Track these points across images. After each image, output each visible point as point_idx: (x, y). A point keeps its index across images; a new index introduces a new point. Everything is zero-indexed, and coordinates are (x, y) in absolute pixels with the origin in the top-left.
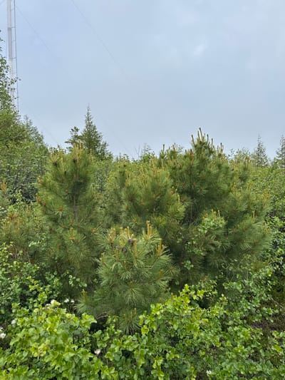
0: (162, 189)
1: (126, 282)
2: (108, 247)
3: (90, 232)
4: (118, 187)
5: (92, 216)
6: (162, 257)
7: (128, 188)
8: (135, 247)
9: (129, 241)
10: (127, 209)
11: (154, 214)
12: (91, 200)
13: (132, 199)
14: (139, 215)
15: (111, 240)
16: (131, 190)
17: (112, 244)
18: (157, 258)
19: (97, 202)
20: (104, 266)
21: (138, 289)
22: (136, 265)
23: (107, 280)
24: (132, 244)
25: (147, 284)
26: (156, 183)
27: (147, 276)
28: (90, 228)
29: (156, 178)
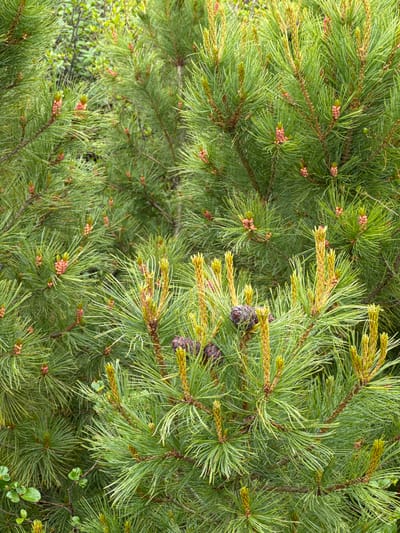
0: (376, 75)
1: (222, 487)
2: (138, 340)
3: (42, 272)
4: (154, 61)
5: (49, 200)
6: (377, 387)
7: (216, 67)
8: (263, 344)
9: (236, 317)
10: (209, 165)
11: (332, 192)
12: (44, 126)
13: (231, 119)
14: (264, 195)
15: (151, 310)
16: (231, 78)
17: (153, 328)
18: (354, 391)
19: (71, 139)
20: (119, 419)
21: (277, 518)
22: (265, 417)
23: (138, 476)
24: (250, 328)
25: (309, 497)
26: (347, 42)
27: (313, 463)
28: (45, 253)
29: (349, 21)
